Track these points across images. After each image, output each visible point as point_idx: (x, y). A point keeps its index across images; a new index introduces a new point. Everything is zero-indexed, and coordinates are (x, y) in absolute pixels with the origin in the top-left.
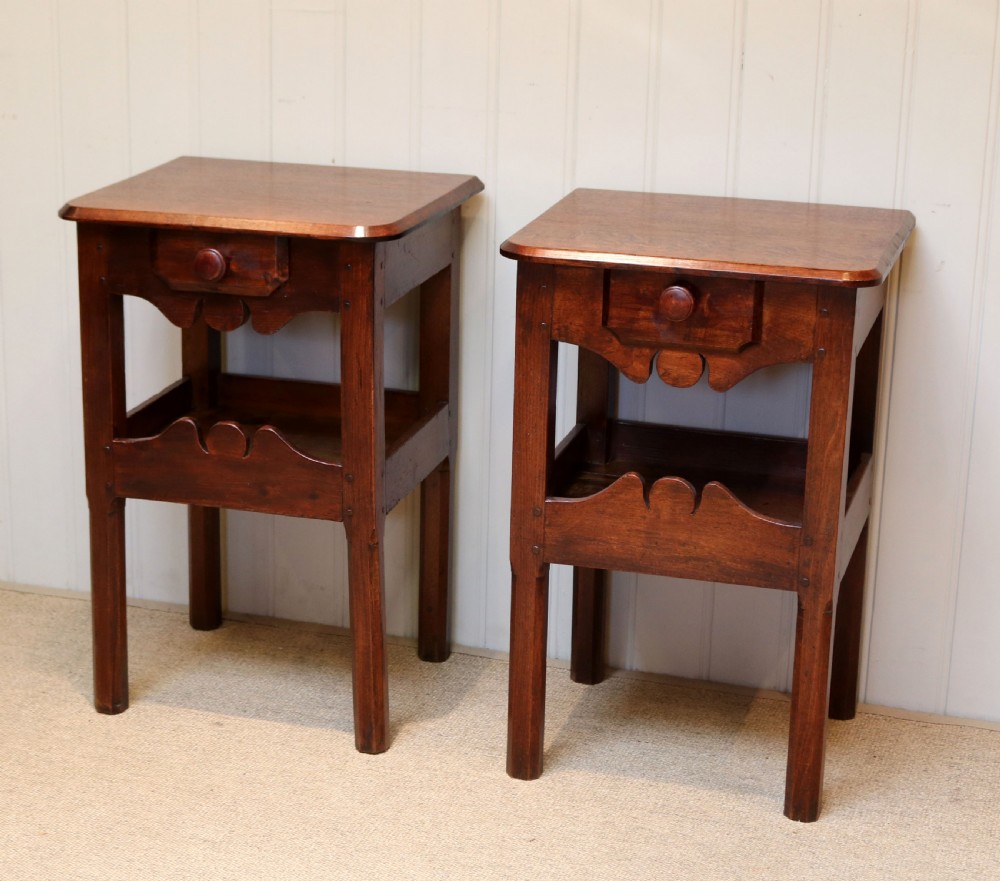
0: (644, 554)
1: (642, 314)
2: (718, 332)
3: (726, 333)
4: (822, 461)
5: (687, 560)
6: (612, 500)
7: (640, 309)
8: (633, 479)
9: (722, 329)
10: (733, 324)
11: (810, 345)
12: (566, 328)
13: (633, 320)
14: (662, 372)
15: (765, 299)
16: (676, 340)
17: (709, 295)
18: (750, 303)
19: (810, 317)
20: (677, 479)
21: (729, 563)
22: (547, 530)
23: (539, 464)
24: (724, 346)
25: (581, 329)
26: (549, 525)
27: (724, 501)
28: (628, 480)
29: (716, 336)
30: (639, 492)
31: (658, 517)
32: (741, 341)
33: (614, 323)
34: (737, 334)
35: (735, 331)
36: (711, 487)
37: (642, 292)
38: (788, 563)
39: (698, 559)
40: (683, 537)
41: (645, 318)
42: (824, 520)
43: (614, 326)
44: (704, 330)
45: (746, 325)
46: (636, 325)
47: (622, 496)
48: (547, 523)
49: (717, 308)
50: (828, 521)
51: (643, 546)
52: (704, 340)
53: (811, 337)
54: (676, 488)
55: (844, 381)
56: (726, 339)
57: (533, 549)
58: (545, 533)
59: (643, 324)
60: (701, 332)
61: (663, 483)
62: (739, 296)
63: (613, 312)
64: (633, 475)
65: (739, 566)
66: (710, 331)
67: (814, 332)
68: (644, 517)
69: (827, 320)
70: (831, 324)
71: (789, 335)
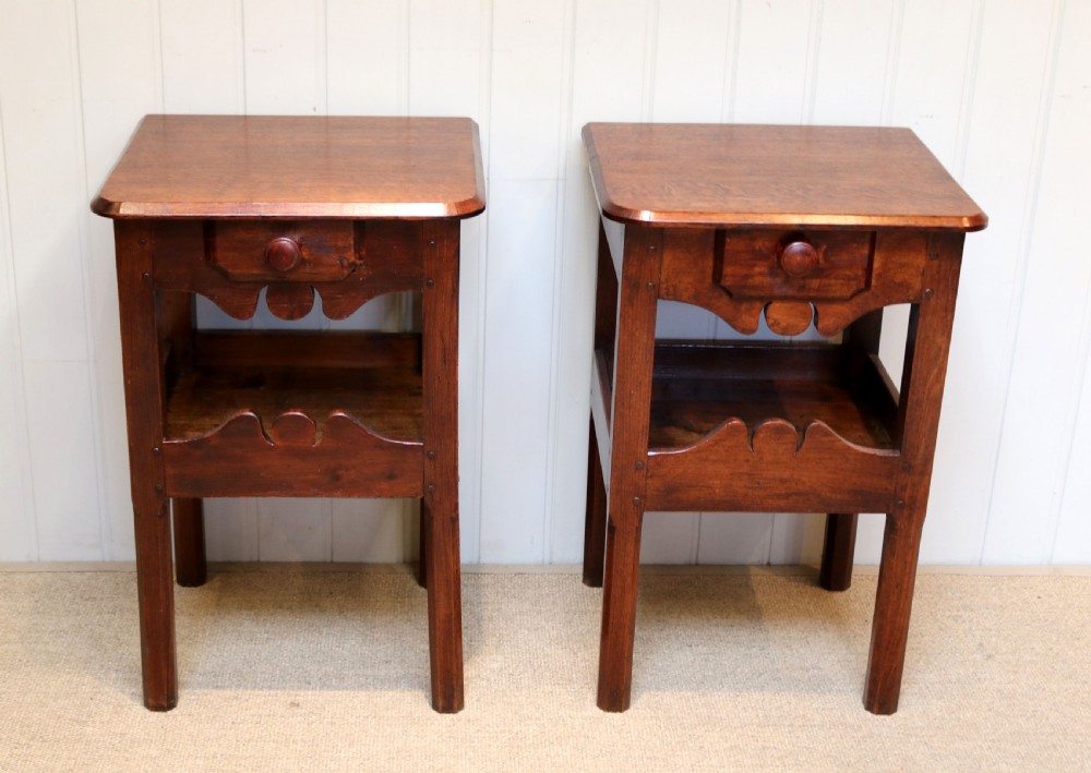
0: (746, 495)
1: (757, 269)
2: (833, 282)
3: (842, 281)
4: (924, 394)
5: (788, 496)
6: (715, 448)
7: (755, 265)
8: (737, 426)
9: (835, 278)
10: (848, 273)
11: (918, 286)
12: (675, 287)
13: (747, 277)
14: (771, 321)
15: (877, 245)
16: (791, 292)
17: (825, 247)
18: (866, 251)
19: (920, 261)
20: (780, 422)
21: (829, 495)
22: (649, 481)
23: (643, 418)
24: (838, 294)
25: (690, 286)
26: (651, 476)
27: (826, 439)
28: (733, 427)
29: (830, 285)
30: (743, 438)
31: (761, 459)
32: (855, 288)
33: (727, 282)
34: (851, 282)
35: (849, 279)
36: (814, 427)
37: (757, 248)
38: (886, 489)
39: (799, 494)
40: (786, 475)
41: (760, 274)
42: (923, 448)
43: (728, 284)
44: (818, 281)
45: (860, 272)
46: (750, 281)
47: (727, 443)
48: (649, 474)
49: (833, 259)
50: (927, 447)
51: (745, 487)
52: (818, 290)
53: (920, 278)
54: (779, 430)
55: (949, 318)
56: (838, 288)
57: (634, 501)
58: (646, 484)
59: (757, 280)
60: (815, 283)
61: (768, 426)
62: (855, 245)
63: (728, 270)
64: (736, 422)
65: (839, 496)
66: (826, 281)
67: (923, 273)
68: (747, 461)
69: (936, 262)
70: (940, 266)
71: (899, 278)
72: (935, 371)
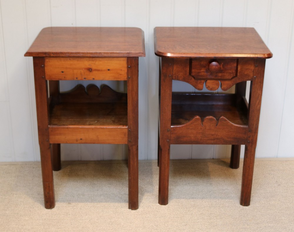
0: (201, 139)
1: (202, 70)
2: (225, 74)
3: (228, 74)
4: (255, 108)
5: (214, 139)
6: (192, 125)
7: (201, 69)
8: (198, 118)
9: (226, 73)
10: (230, 71)
11: (252, 75)
12: (177, 76)
13: (199, 73)
14: (207, 86)
15: (239, 63)
16: (213, 77)
17: (223, 64)
18: (235, 65)
19: (252, 68)
20: (211, 117)
21: (226, 139)
22: (172, 135)
23: (169, 116)
24: (227, 78)
25: (182, 76)
26: (172, 134)
27: (225, 122)
28: (197, 118)
29: (225, 75)
30: (200, 122)
31: (206, 128)
32: (232, 76)
33: (193, 74)
34: (231, 74)
35: (230, 73)
36: (221, 118)
37: (202, 64)
38: (244, 137)
39: (217, 139)
40: (213, 133)
41: (203, 72)
42: (255, 124)
43: (193, 75)
45: (234, 71)
46: (200, 74)
47: (195, 123)
48: (172, 133)
49: (225, 67)
50: (256, 125)
51: (201, 137)
52: (221, 77)
53: (252, 73)
54: (211, 119)
56: (227, 76)
57: (167, 141)
58: (171, 136)
59: (203, 74)
60: (220, 75)
61: (207, 118)
62: (232, 63)
63: (193, 70)
64: (198, 117)
66: (223, 74)
67: (253, 72)
68: (201, 129)
69: (257, 68)
70: (258, 69)
71: (246, 73)
72: (258, 101)
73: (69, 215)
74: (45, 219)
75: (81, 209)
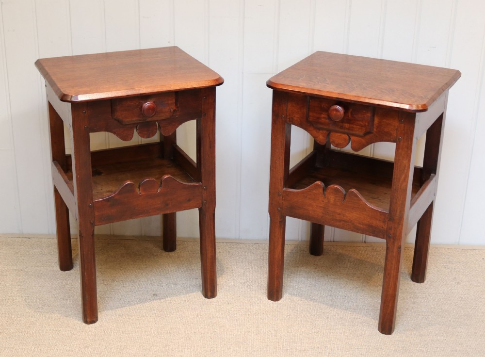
0: (322, 217)
1: (323, 116)
2: (355, 126)
3: (358, 127)
4: (398, 185)
5: (340, 221)
6: (310, 193)
7: (321, 114)
8: (319, 184)
9: (356, 125)
10: (361, 123)
11: (395, 135)
12: (292, 118)
13: (319, 118)
14: (331, 140)
15: (376, 113)
16: (337, 129)
17: (351, 110)
18: (369, 115)
19: (395, 123)
20: (337, 186)
21: (358, 224)
23: (281, 174)
24: (357, 133)
25: (298, 119)
26: (284, 200)
27: (356, 198)
28: (317, 184)
29: (353, 128)
30: (321, 190)
31: (329, 202)
32: (364, 131)
33: (311, 119)
34: (363, 128)
35: (362, 126)
36: (351, 191)
37: (323, 106)
38: (383, 227)
39: (344, 221)
40: (339, 211)
41: (324, 118)
42: (398, 211)
44: (349, 125)
45: (367, 124)
46: (320, 120)
47: (314, 191)
49: (355, 116)
50: (400, 211)
51: (323, 213)
52: (348, 129)
53: (395, 132)
54: (337, 190)
55: (409, 152)
56: (357, 130)
57: (278, 209)
58: (282, 203)
59: (323, 120)
60: (347, 125)
61: (331, 188)
62: (364, 111)
63: (311, 114)
65: (362, 226)
66: (351, 125)
67: (397, 129)
68: (323, 201)
69: (403, 125)
70: (404, 127)
71: (386, 130)
72: (403, 176)
73: (154, 310)
74: (120, 315)
75: (170, 303)
